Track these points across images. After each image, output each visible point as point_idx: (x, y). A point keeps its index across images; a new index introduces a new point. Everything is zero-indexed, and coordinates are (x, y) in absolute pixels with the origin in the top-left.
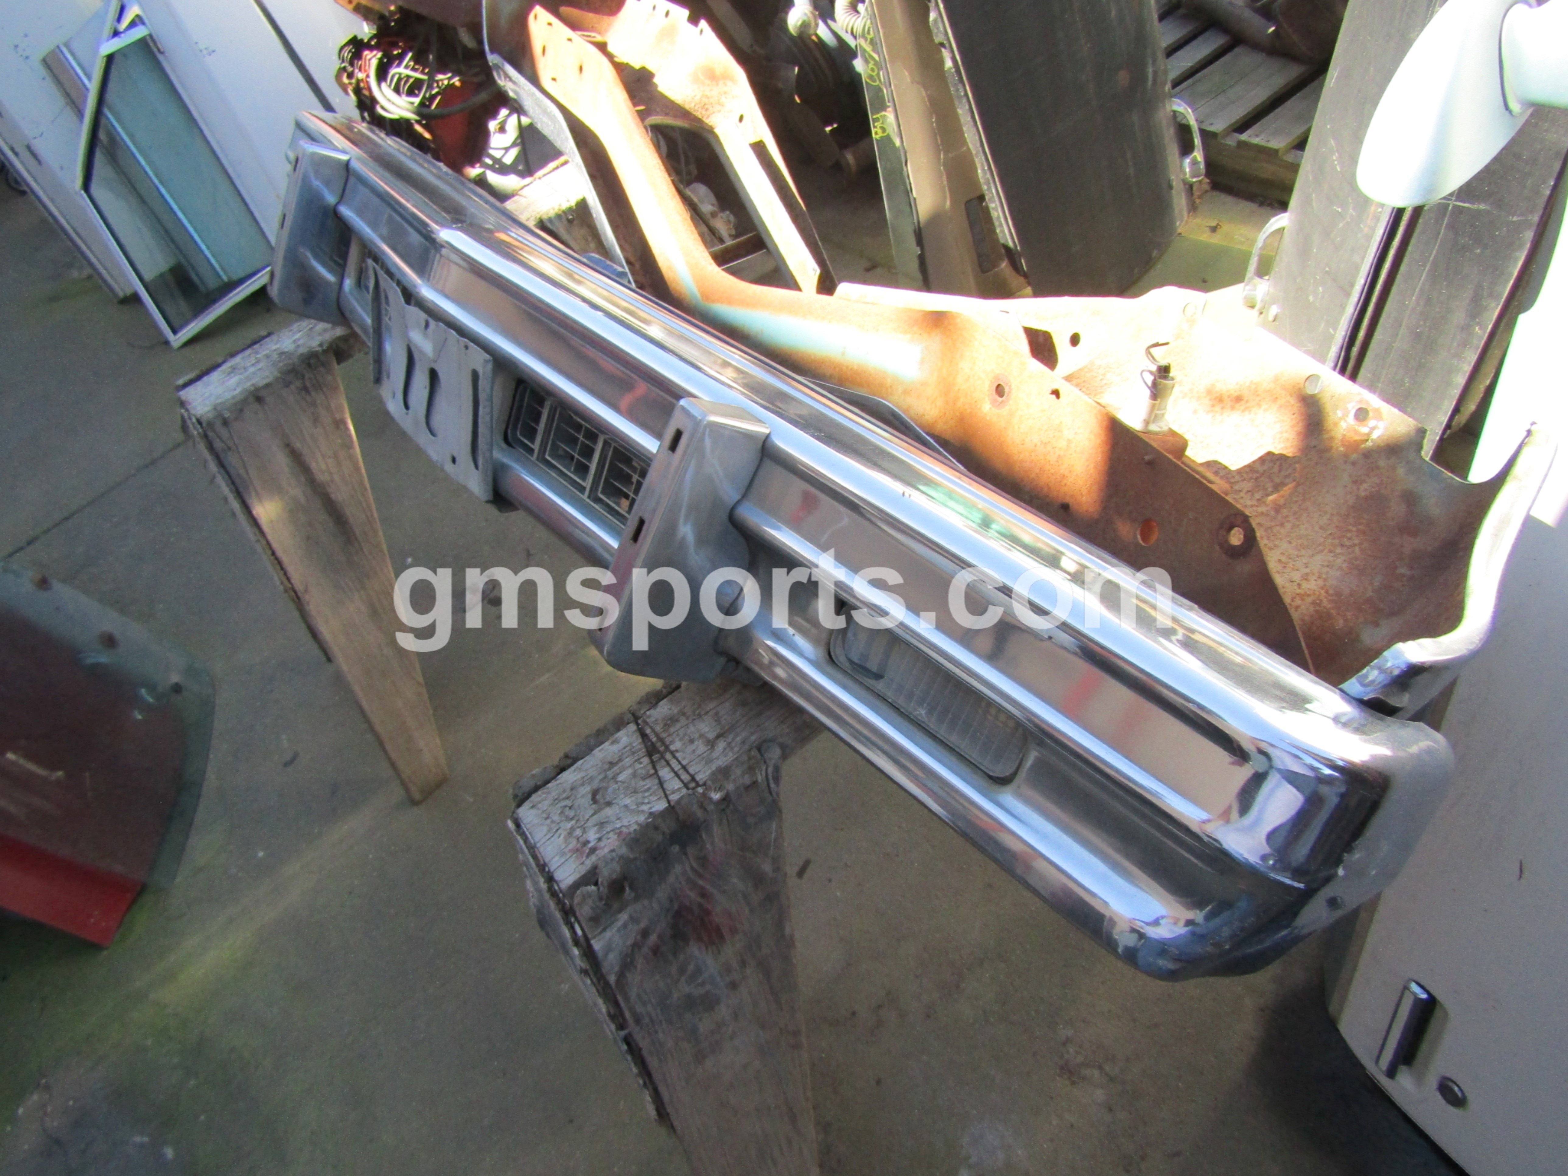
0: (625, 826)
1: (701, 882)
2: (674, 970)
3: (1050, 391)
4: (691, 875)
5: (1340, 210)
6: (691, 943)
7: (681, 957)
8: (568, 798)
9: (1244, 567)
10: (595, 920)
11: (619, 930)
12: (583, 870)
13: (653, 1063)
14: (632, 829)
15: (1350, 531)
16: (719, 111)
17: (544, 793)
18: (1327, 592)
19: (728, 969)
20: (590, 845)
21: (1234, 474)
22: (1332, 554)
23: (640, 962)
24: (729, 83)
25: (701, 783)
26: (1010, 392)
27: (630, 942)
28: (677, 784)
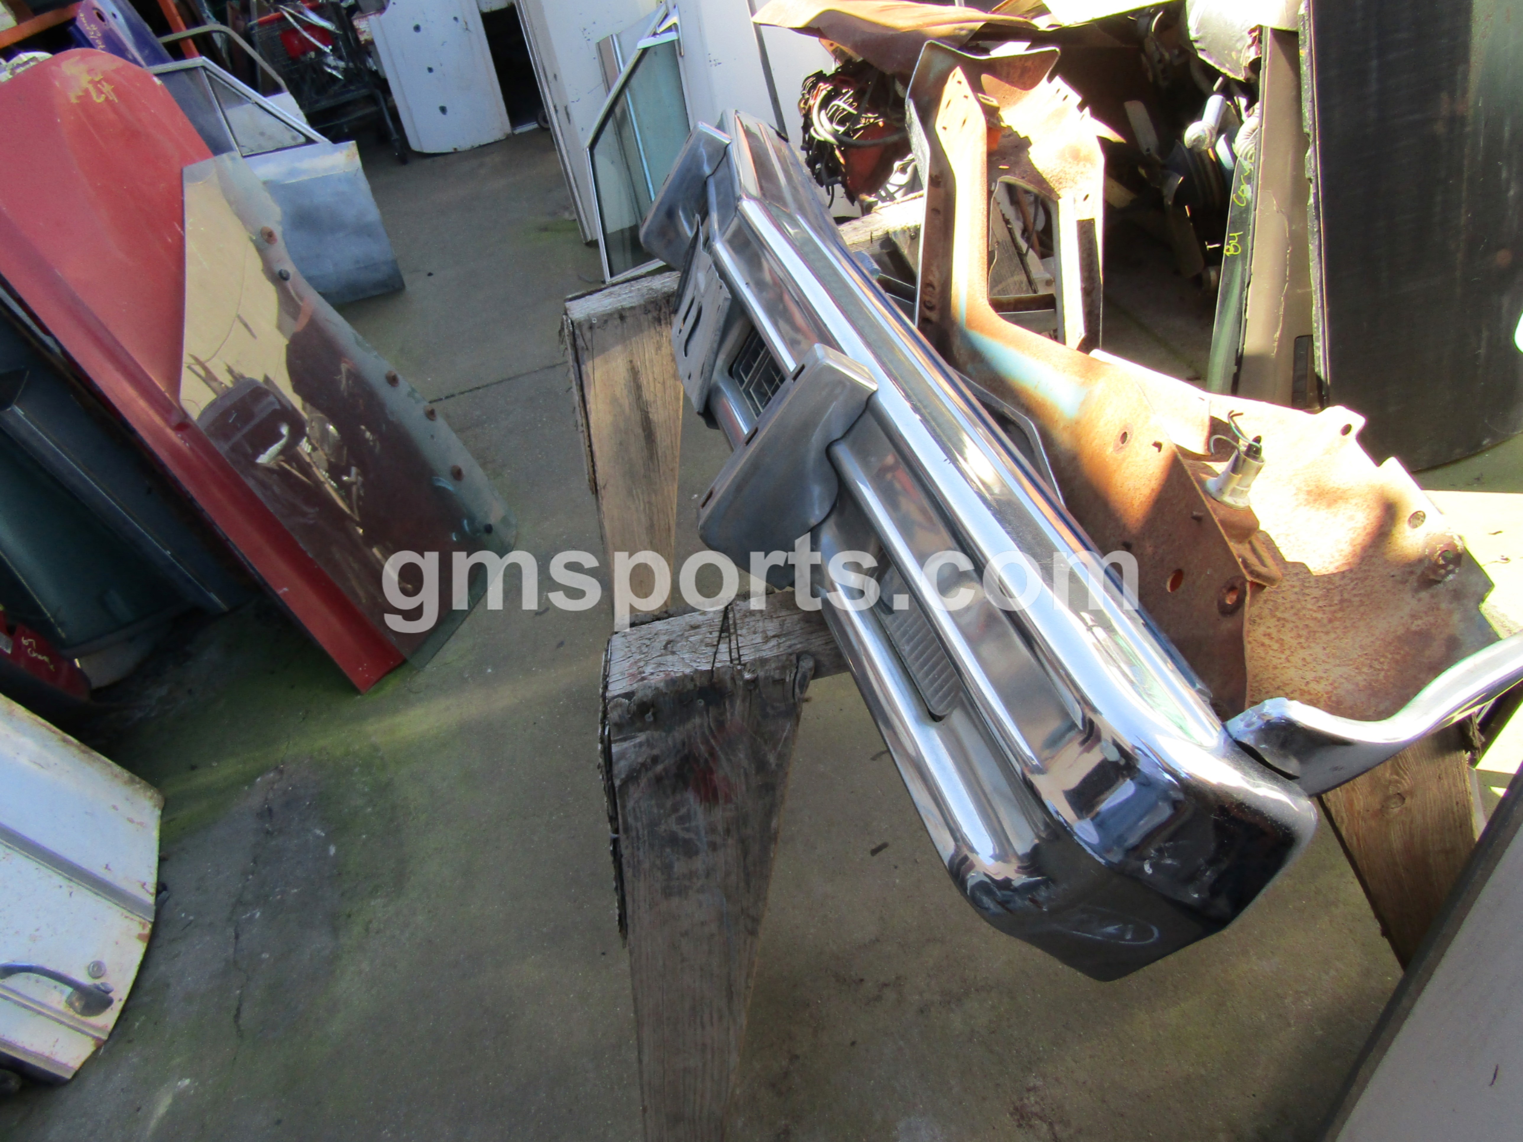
0: (675, 672)
1: (712, 741)
2: (668, 804)
3: (1155, 443)
4: (707, 732)
6: (690, 788)
7: (678, 797)
8: (650, 639)
9: (1227, 625)
10: (619, 726)
11: (635, 746)
12: (628, 689)
13: (628, 874)
14: (678, 675)
15: (1386, 657)
16: (1071, 188)
17: (636, 630)
19: (713, 829)
20: (643, 675)
21: (1312, 580)
23: (644, 781)
24: (1088, 165)
25: (742, 662)
26: (1131, 442)
27: (640, 760)
28: (726, 657)
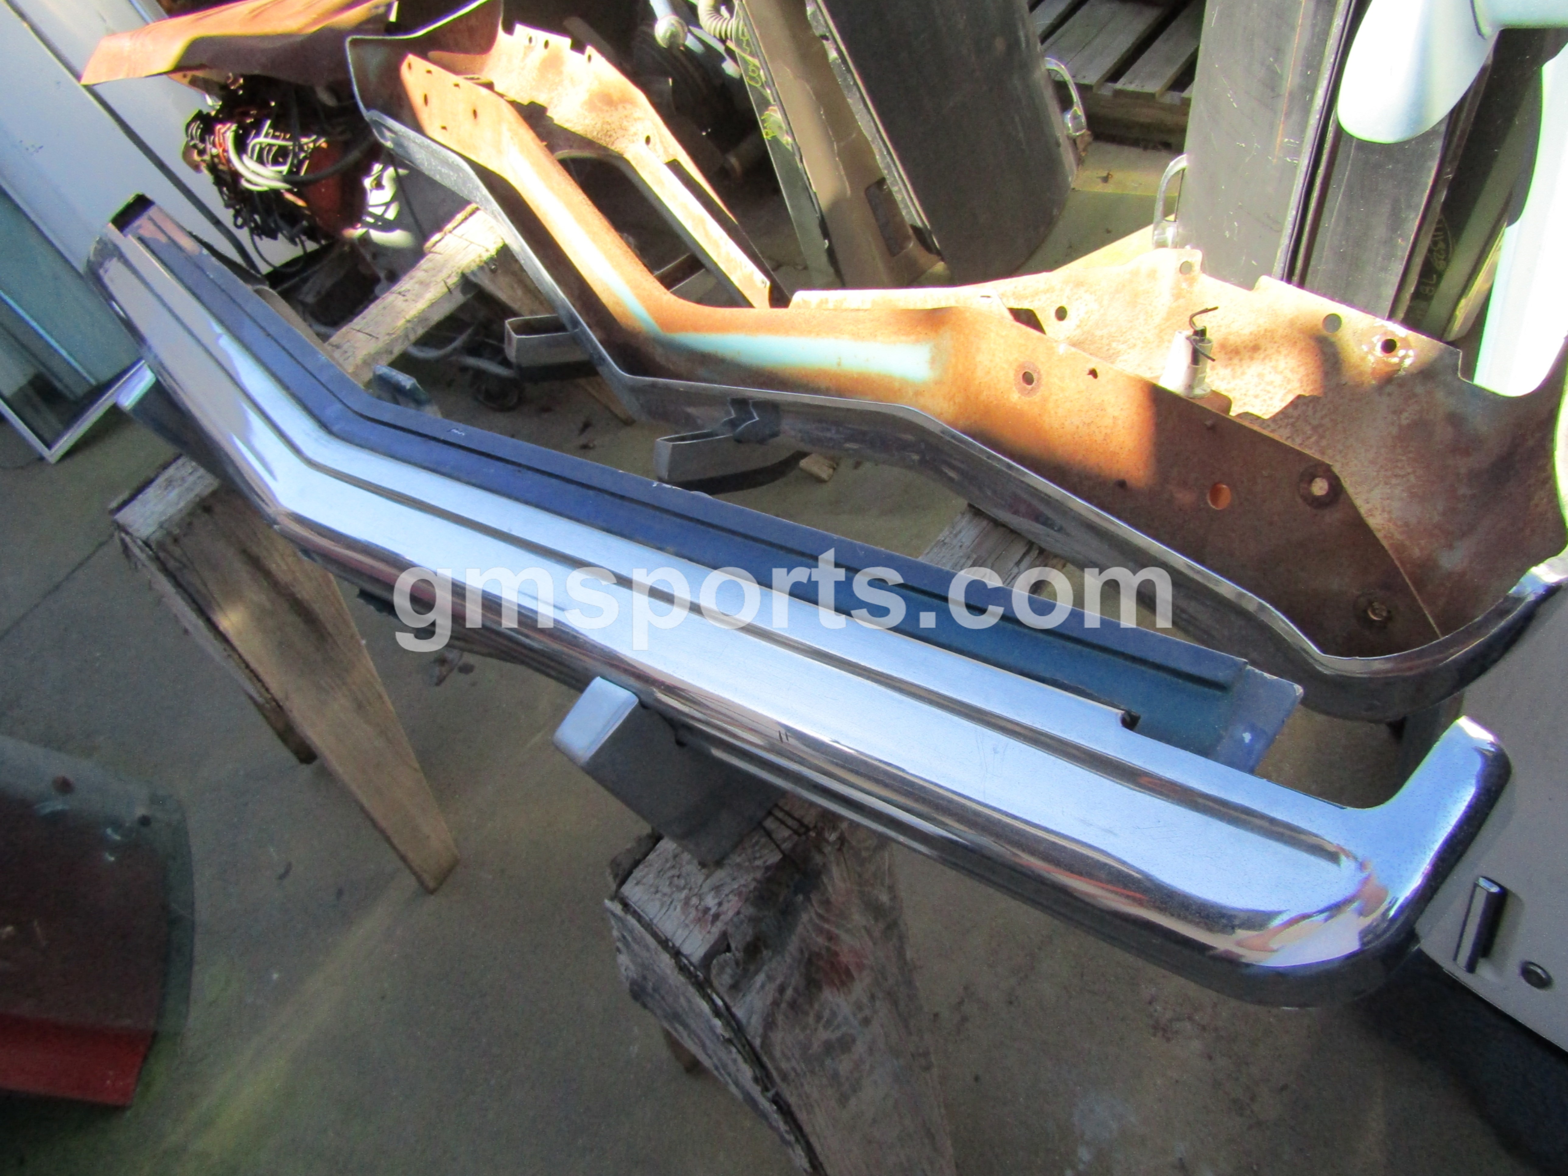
0: (744, 886)
1: (826, 926)
2: (811, 1020)
3: (1088, 372)
4: (817, 921)
5: (1243, 145)
6: (824, 987)
7: (816, 1006)
8: (673, 867)
9: (1332, 517)
10: (735, 987)
11: (758, 993)
12: (712, 939)
13: (802, 1116)
14: (752, 887)
15: (1401, 460)
16: (624, 136)
17: (646, 867)
18: (1395, 524)
19: (859, 1007)
20: (712, 911)
21: (1270, 423)
22: (1388, 487)
23: (780, 1018)
24: (629, 106)
25: (811, 826)
26: (1039, 379)
27: (768, 1002)
28: (787, 833)
